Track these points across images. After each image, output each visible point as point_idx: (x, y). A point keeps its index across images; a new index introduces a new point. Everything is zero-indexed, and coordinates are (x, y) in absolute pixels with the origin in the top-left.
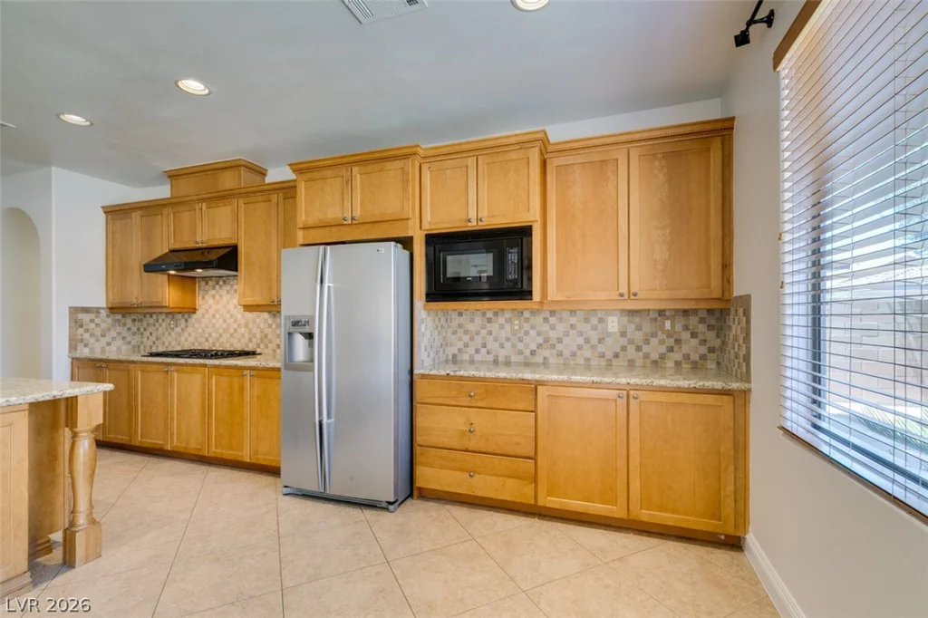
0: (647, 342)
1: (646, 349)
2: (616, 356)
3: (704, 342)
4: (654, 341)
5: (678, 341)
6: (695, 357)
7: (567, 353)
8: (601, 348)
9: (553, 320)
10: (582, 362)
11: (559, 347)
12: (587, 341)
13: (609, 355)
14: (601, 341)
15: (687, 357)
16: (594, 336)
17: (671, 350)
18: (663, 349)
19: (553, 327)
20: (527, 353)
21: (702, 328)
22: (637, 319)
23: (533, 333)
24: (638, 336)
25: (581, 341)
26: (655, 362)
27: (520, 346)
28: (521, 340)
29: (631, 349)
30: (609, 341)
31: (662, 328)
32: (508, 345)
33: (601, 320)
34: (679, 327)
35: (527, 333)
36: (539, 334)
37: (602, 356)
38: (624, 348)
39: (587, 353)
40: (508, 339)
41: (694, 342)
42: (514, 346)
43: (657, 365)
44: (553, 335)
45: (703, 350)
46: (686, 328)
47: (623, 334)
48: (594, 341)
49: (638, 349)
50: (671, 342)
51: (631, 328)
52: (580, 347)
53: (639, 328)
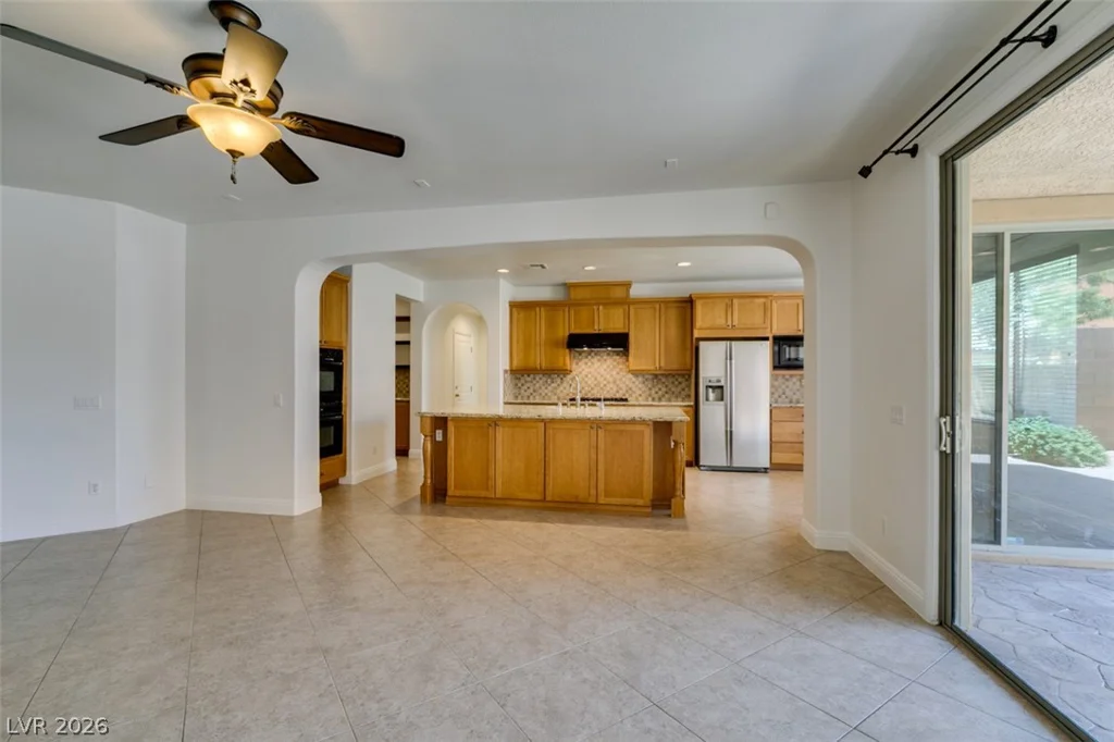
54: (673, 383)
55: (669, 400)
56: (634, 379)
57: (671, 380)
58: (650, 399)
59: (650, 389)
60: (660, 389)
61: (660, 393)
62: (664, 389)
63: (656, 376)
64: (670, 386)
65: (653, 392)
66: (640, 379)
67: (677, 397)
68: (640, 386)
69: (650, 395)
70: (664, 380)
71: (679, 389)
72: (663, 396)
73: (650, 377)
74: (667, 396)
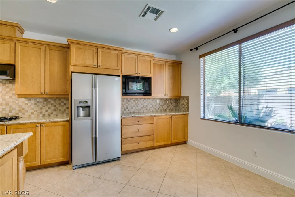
0: (164, 106)
1: (164, 107)
2: (158, 109)
3: (173, 105)
4: (165, 105)
5: (169, 105)
6: (172, 108)
7: (148, 109)
8: (155, 107)
9: (145, 101)
10: (151, 111)
11: (146, 108)
12: (153, 106)
13: (157, 109)
14: (155, 106)
15: (170, 108)
16: (154, 104)
17: (168, 107)
18: (167, 107)
19: (145, 103)
20: (139, 109)
21: (173, 102)
22: (162, 101)
23: (140, 104)
24: (162, 104)
25: (151, 106)
26: (165, 110)
27: (137, 108)
28: (137, 106)
29: (161, 107)
30: (157, 106)
31: (166, 102)
32: (134, 108)
33: (155, 101)
34: (169, 102)
35: (139, 104)
36: (142, 105)
37: (156, 109)
38: (160, 107)
39: (152, 109)
40: (134, 106)
41: (172, 105)
42: (135, 108)
43: (165, 111)
44: (145, 104)
45: (173, 107)
46: (170, 102)
47: (160, 104)
48: (154, 106)
49: (162, 107)
50: (168, 105)
51: (161, 102)
52: (151, 108)
53: (162, 103)
54: (60, 104)
55: (57, 115)
56: (26, 102)
57: (58, 101)
58: (41, 116)
59: (41, 109)
60: (49, 109)
61: (49, 111)
62: (53, 108)
63: (46, 99)
64: (57, 106)
65: (44, 111)
66: (33, 101)
67: (63, 113)
68: (32, 107)
69: (41, 113)
70: (52, 102)
71: (64, 108)
72: (52, 113)
73: (41, 100)
74: (54, 113)
